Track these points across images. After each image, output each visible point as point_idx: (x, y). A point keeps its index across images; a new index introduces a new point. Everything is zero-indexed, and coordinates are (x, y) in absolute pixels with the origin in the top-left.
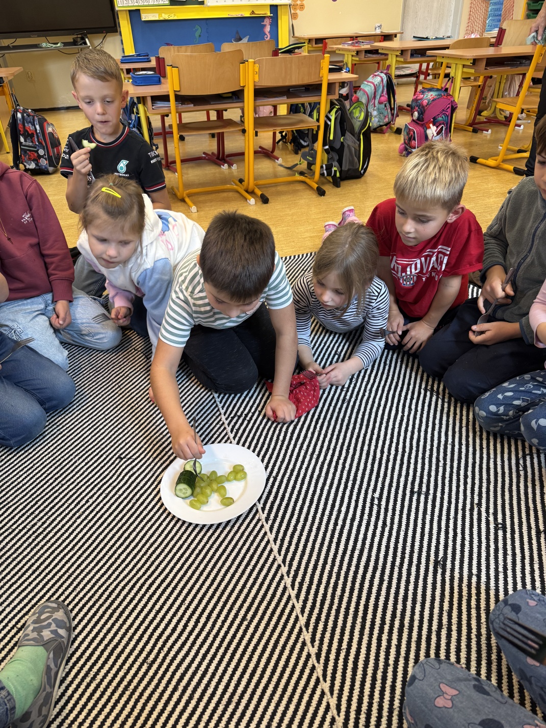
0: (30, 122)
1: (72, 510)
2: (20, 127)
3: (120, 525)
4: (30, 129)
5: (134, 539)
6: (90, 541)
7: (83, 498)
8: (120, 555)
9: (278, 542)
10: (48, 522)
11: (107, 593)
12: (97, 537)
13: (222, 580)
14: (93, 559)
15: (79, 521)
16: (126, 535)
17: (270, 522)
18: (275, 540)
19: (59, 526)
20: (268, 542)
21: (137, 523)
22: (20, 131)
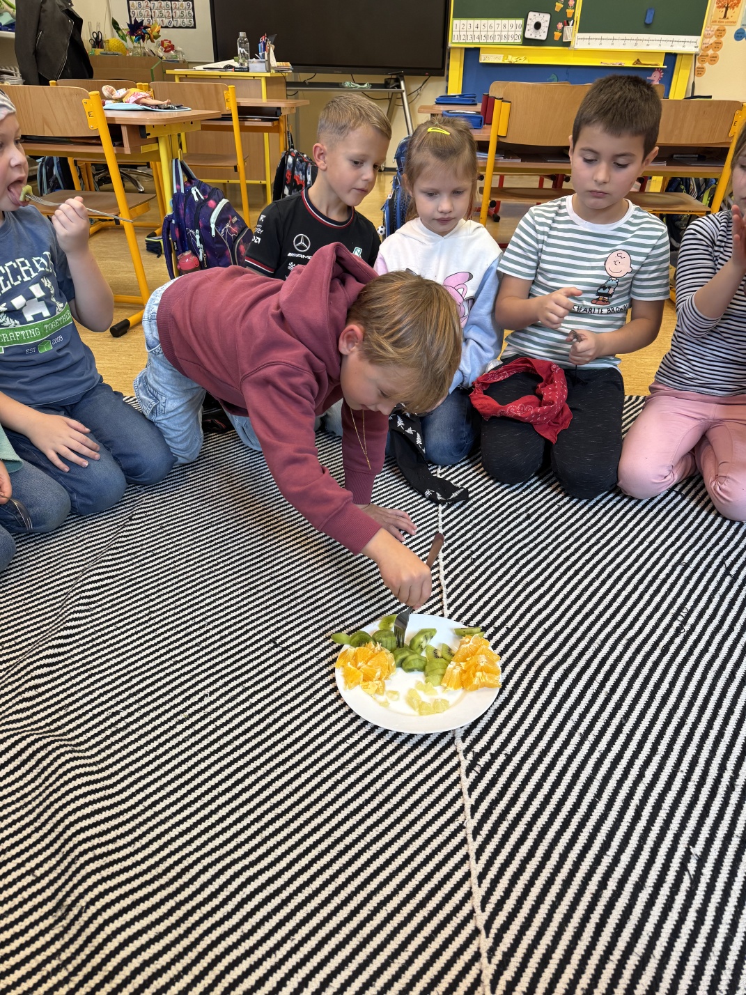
0: (301, 170)
1: (176, 706)
2: (288, 175)
3: (236, 755)
4: (299, 179)
5: (250, 786)
6: (185, 767)
7: (197, 692)
8: (220, 807)
9: (486, 883)
10: (137, 715)
11: (178, 869)
12: (196, 764)
13: (369, 918)
14: (178, 800)
15: (180, 728)
16: (240, 775)
17: (480, 839)
18: (481, 877)
19: (149, 728)
20: (468, 875)
21: (262, 759)
22: (287, 179)
